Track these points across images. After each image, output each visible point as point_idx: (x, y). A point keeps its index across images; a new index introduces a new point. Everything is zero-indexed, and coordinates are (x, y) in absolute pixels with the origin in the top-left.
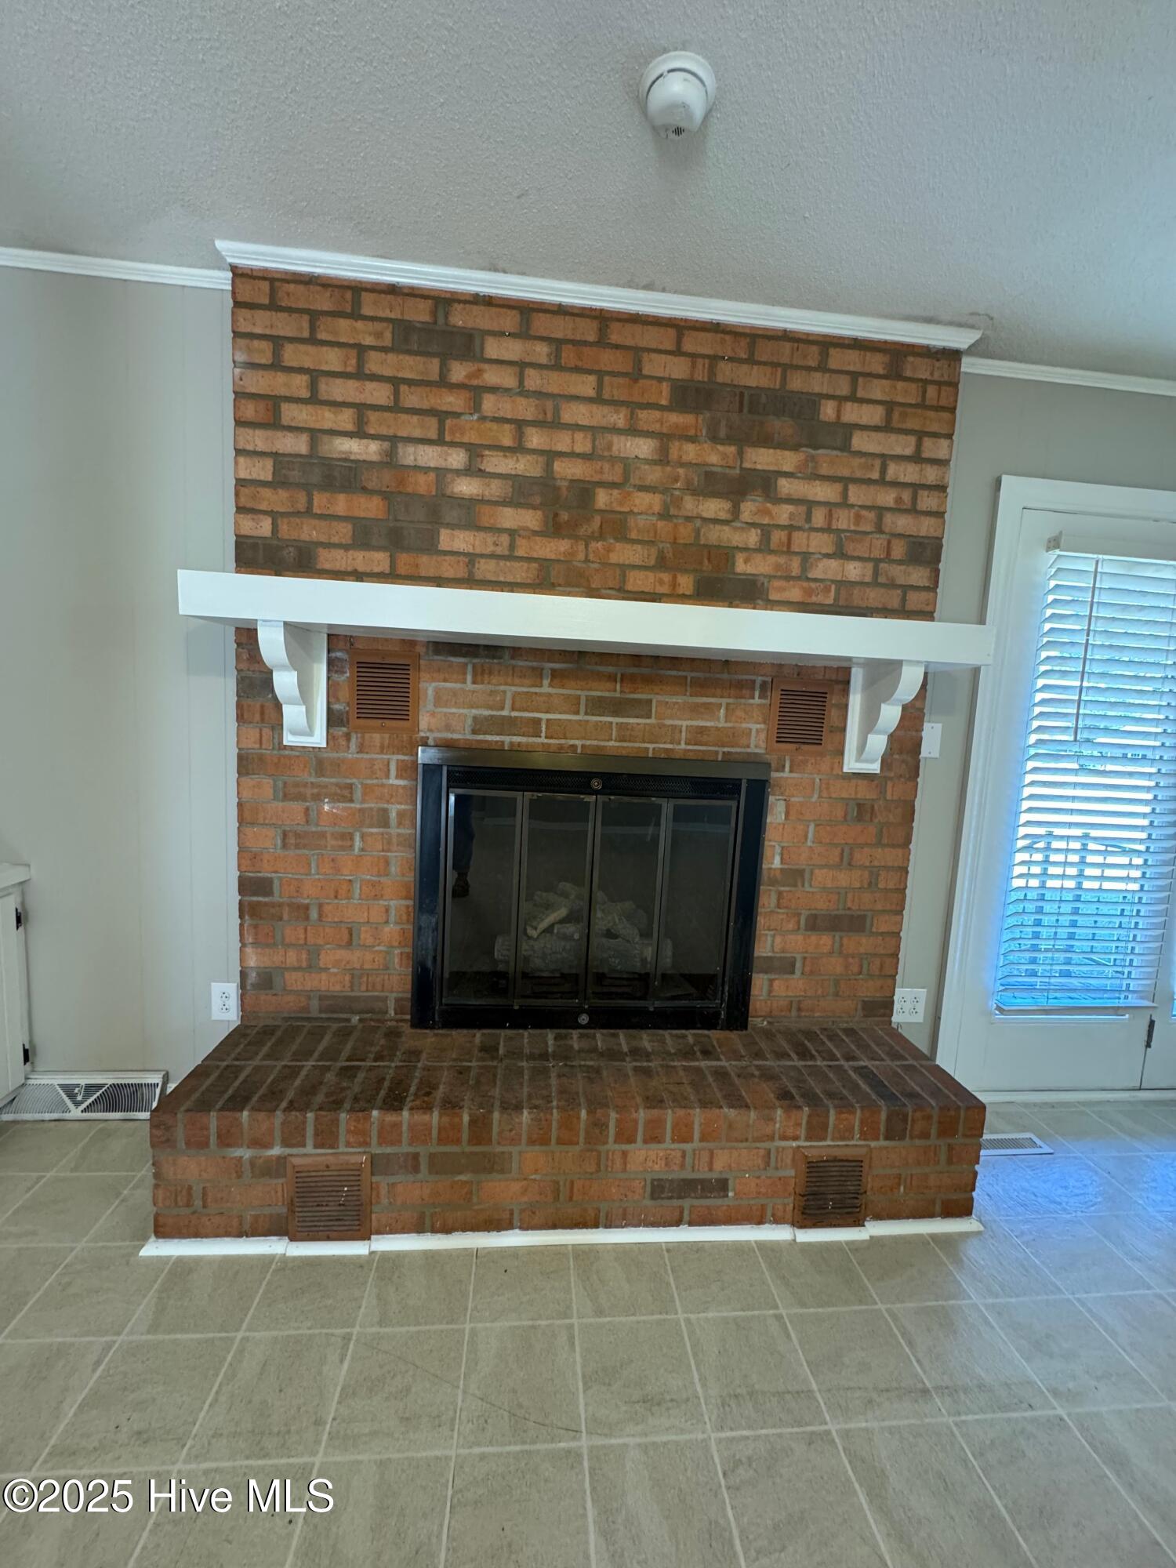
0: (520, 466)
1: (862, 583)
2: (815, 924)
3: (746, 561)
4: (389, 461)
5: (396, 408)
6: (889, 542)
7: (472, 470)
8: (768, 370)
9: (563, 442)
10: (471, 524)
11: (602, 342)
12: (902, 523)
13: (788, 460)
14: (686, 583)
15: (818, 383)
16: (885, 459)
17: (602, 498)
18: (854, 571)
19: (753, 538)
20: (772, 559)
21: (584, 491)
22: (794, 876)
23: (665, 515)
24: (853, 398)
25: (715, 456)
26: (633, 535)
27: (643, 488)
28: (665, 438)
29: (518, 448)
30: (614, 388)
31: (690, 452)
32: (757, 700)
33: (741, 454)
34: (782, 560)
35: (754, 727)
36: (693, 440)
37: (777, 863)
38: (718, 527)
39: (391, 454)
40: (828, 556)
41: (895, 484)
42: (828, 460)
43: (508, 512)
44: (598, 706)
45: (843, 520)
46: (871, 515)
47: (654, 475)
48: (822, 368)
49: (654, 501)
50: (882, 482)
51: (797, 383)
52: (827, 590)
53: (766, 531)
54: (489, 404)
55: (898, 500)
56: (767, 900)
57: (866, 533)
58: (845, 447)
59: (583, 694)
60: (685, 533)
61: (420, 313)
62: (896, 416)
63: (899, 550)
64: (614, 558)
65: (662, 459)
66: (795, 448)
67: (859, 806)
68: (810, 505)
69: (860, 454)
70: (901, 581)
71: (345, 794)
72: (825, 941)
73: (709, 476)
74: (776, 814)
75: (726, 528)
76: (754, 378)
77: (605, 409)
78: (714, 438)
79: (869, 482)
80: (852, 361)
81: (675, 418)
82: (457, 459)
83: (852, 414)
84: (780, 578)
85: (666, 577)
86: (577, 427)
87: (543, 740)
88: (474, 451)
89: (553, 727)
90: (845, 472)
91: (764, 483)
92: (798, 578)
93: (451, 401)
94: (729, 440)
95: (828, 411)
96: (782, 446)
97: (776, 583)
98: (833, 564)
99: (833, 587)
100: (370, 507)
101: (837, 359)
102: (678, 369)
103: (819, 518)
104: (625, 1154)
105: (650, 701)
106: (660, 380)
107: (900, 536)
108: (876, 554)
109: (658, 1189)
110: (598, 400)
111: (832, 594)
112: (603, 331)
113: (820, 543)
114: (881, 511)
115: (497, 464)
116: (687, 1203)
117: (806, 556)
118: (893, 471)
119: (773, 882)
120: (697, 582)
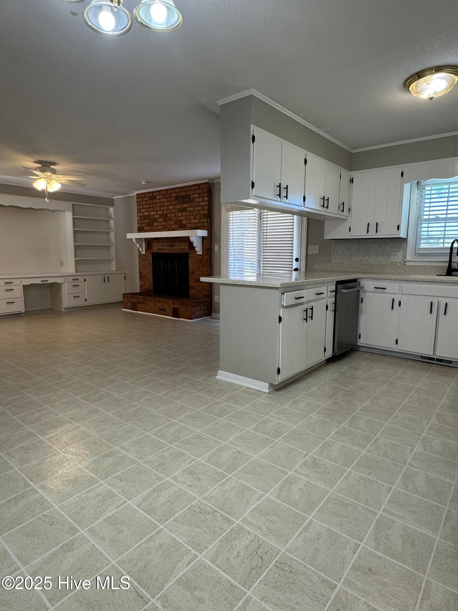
0: (161, 212)
2: (196, 281)
3: (184, 222)
4: (149, 215)
5: (149, 208)
7: (156, 214)
8: (184, 192)
10: (157, 222)
11: (167, 194)
13: (188, 205)
15: (191, 192)
17: (169, 215)
18: (197, 221)
20: (187, 221)
21: (167, 214)
22: (193, 272)
23: (175, 217)
24: (194, 194)
27: (172, 213)
29: (160, 210)
31: (177, 206)
32: (187, 243)
33: (182, 206)
35: (187, 248)
36: (177, 205)
39: (149, 214)
41: (201, 206)
42: (193, 204)
43: (160, 219)
46: (198, 211)
47: (173, 211)
48: (191, 190)
49: (173, 215)
50: (199, 206)
51: (188, 193)
54: (157, 205)
56: (190, 276)
57: (197, 215)
58: (194, 201)
59: (168, 244)
61: (151, 195)
62: (200, 195)
64: (170, 224)
65: (174, 208)
66: (188, 203)
67: (201, 260)
68: (190, 211)
69: (196, 202)
71: (147, 260)
76: (183, 194)
78: (179, 204)
79: (197, 206)
81: (175, 202)
82: (155, 213)
83: (195, 196)
85: (175, 225)
86: (166, 206)
90: (195, 205)
92: (190, 223)
93: (154, 205)
94: (181, 204)
95: (192, 197)
97: (187, 225)
98: (194, 220)
100: (148, 221)
104: (157, 304)
105: (175, 245)
107: (202, 214)
108: (199, 218)
109: (160, 309)
111: (194, 225)
112: (167, 192)
113: (192, 217)
115: (159, 213)
116: (163, 312)
120: (179, 226)
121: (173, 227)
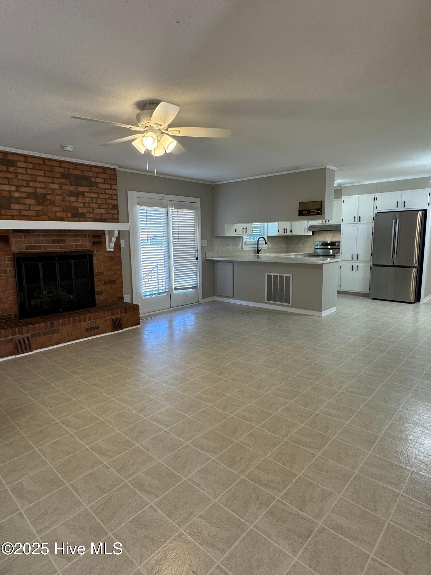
0: (29, 190)
1: (104, 213)
2: (106, 283)
3: (81, 209)
6: (109, 205)
8: (80, 171)
9: (38, 185)
11: (44, 164)
12: (110, 201)
14: (69, 215)
16: (105, 189)
17: (49, 197)
18: (103, 211)
19: (82, 205)
22: (100, 274)
23: (63, 201)
24: (97, 177)
25: (72, 188)
26: (57, 205)
28: (60, 184)
30: (48, 174)
32: (87, 238)
34: (88, 209)
35: (88, 244)
37: (97, 271)
38: (75, 203)
40: (97, 208)
41: (108, 194)
42: (94, 189)
44: (54, 241)
46: (104, 200)
48: (91, 171)
50: (105, 193)
52: (98, 215)
53: (84, 203)
54: (19, 176)
55: (109, 197)
56: (96, 279)
57: (103, 203)
58: (97, 186)
59: (50, 239)
60: (68, 204)
62: (106, 181)
63: (110, 207)
66: (88, 187)
67: (111, 258)
68: (92, 198)
69: (100, 188)
70: (112, 213)
72: (108, 286)
73: (71, 192)
74: (95, 261)
75: (76, 203)
76: (78, 173)
77: (46, 178)
79: (103, 193)
80: (96, 170)
82: (13, 188)
83: (98, 180)
84: (88, 213)
85: (65, 213)
86: (41, 182)
87: (42, 250)
88: (18, 187)
89: (45, 247)
90: (98, 192)
91: (83, 194)
92: (92, 213)
94: (74, 185)
95: (93, 179)
96: (85, 186)
98: (98, 210)
99: (99, 215)
101: (93, 169)
102: (61, 170)
104: (80, 324)
105: (65, 240)
106: (58, 172)
107: (111, 204)
108: (107, 207)
109: (87, 330)
110: (45, 176)
111: (99, 216)
112: (44, 162)
113: (95, 206)
114: (106, 199)
115: (23, 189)
116: (93, 332)
117: (93, 208)
118: (107, 191)
119: (96, 275)
120: (72, 214)
121: (59, 215)
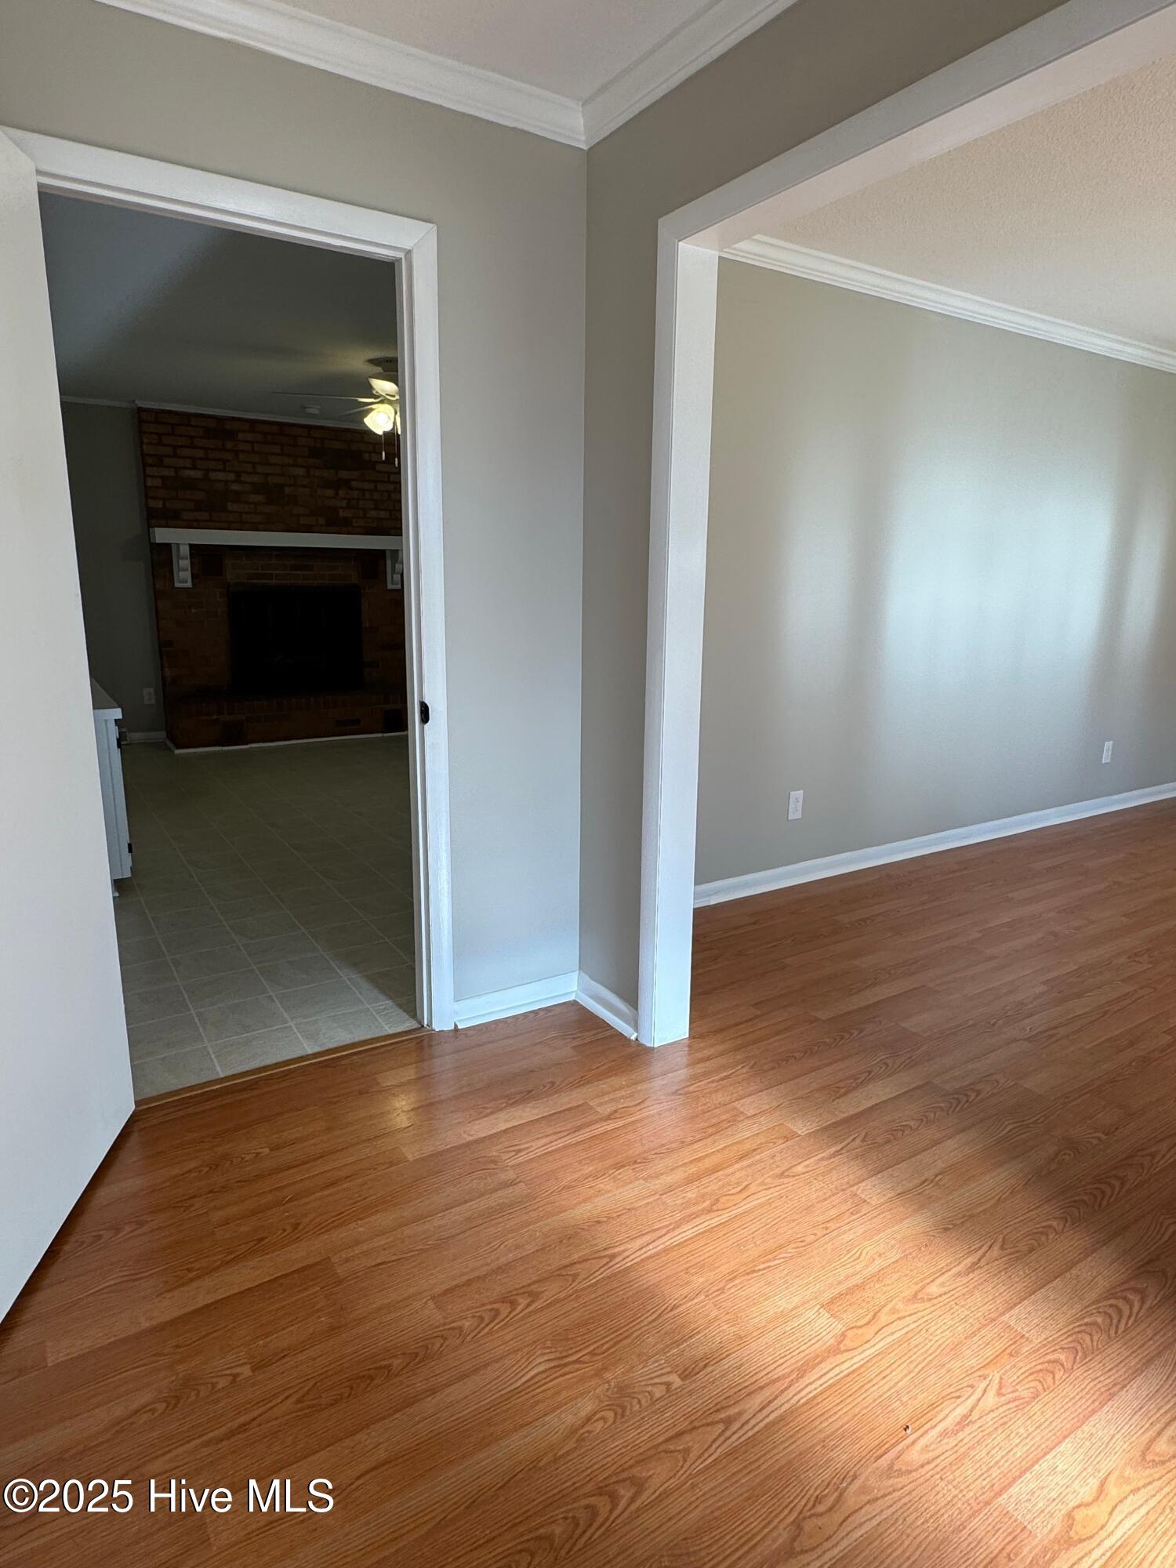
0: (255, 479)
2: (384, 647)
3: (343, 512)
4: (206, 478)
5: (206, 458)
7: (237, 481)
9: (270, 470)
10: (239, 501)
11: (280, 434)
13: (354, 475)
19: (344, 503)
20: (352, 511)
21: (280, 488)
25: (327, 474)
26: (300, 504)
27: (302, 486)
28: (308, 468)
29: (254, 472)
30: (287, 450)
31: (318, 472)
32: (353, 563)
33: (337, 473)
34: (356, 511)
35: (353, 573)
36: (318, 468)
38: (332, 500)
39: (206, 476)
40: (372, 509)
43: (252, 496)
44: (294, 567)
45: (376, 496)
47: (305, 481)
49: (307, 491)
51: (353, 447)
52: (373, 522)
53: (349, 500)
54: (241, 456)
56: (365, 639)
58: (374, 469)
59: (288, 563)
60: (320, 502)
61: (211, 424)
64: (294, 512)
65: (308, 475)
66: (356, 470)
68: (364, 491)
69: (379, 472)
71: (200, 605)
73: (326, 481)
74: (365, 605)
75: (334, 500)
77: (285, 458)
78: (326, 468)
81: (311, 461)
84: (356, 519)
86: (276, 464)
87: (275, 581)
88: (238, 474)
89: (278, 577)
90: (375, 479)
91: (346, 483)
93: (227, 455)
94: (331, 468)
96: (349, 469)
98: (375, 512)
99: (376, 521)
100: (200, 496)
102: (310, 442)
103: (367, 495)
104: (327, 712)
105: (313, 566)
106: (304, 447)
109: (338, 723)
110: (282, 454)
111: (376, 524)
112: (279, 430)
113: (369, 504)
116: (348, 728)
117: (365, 509)
119: (367, 632)
120: (326, 521)
121: (304, 521)
